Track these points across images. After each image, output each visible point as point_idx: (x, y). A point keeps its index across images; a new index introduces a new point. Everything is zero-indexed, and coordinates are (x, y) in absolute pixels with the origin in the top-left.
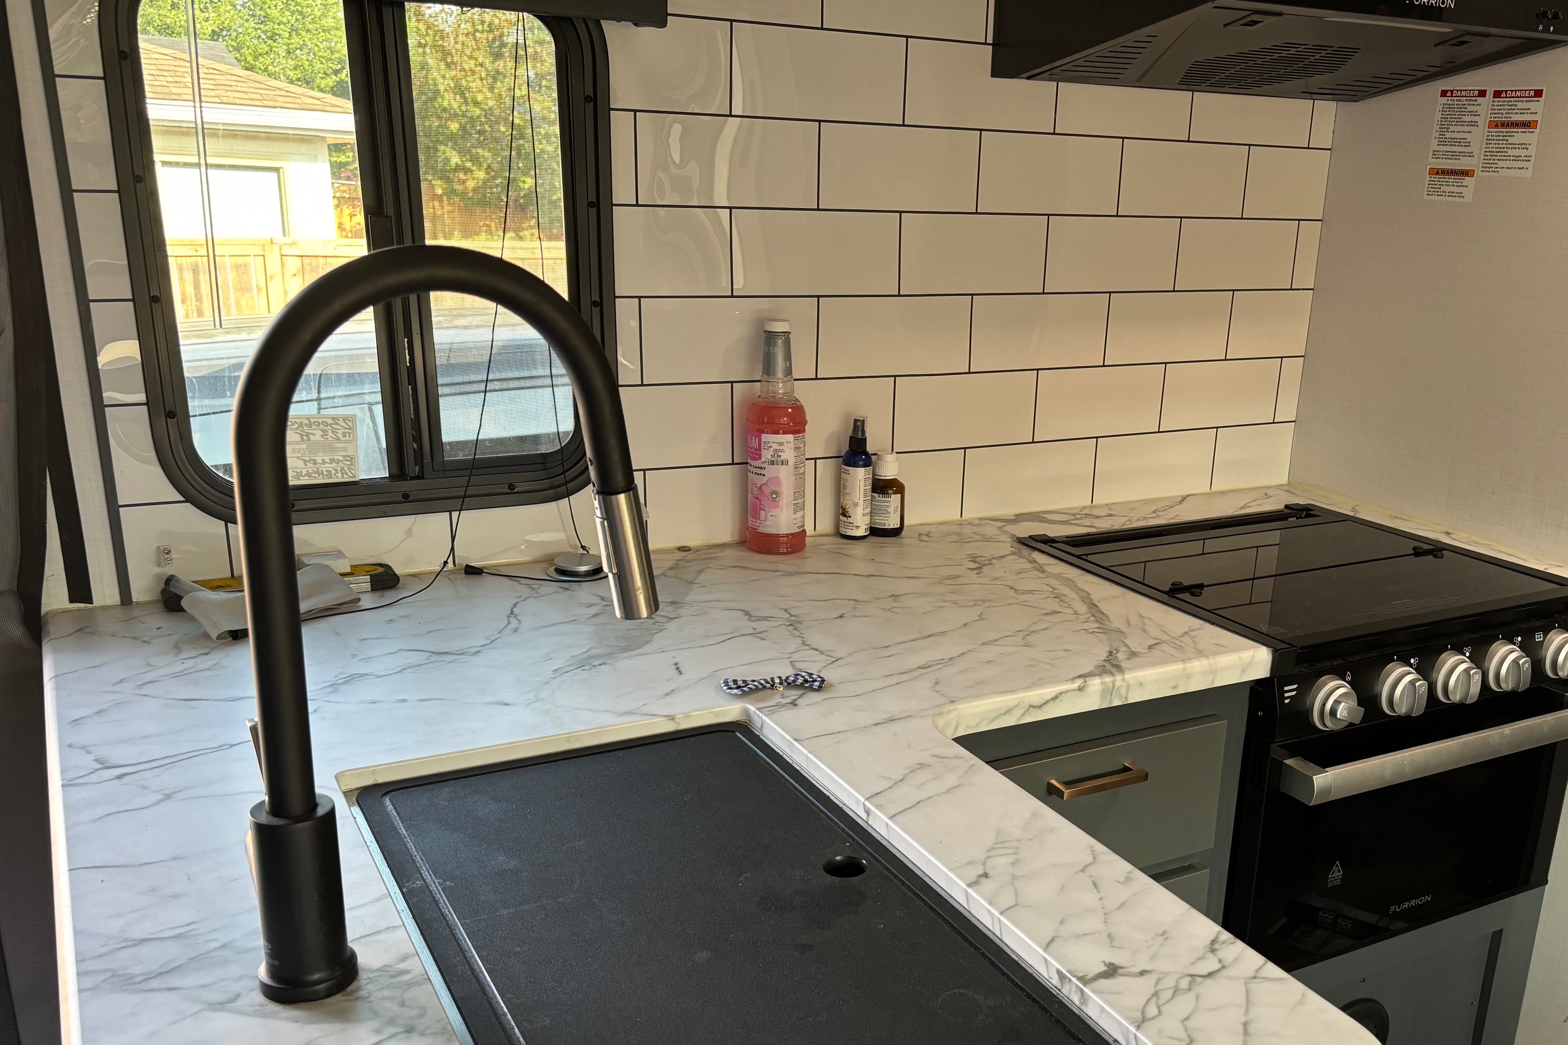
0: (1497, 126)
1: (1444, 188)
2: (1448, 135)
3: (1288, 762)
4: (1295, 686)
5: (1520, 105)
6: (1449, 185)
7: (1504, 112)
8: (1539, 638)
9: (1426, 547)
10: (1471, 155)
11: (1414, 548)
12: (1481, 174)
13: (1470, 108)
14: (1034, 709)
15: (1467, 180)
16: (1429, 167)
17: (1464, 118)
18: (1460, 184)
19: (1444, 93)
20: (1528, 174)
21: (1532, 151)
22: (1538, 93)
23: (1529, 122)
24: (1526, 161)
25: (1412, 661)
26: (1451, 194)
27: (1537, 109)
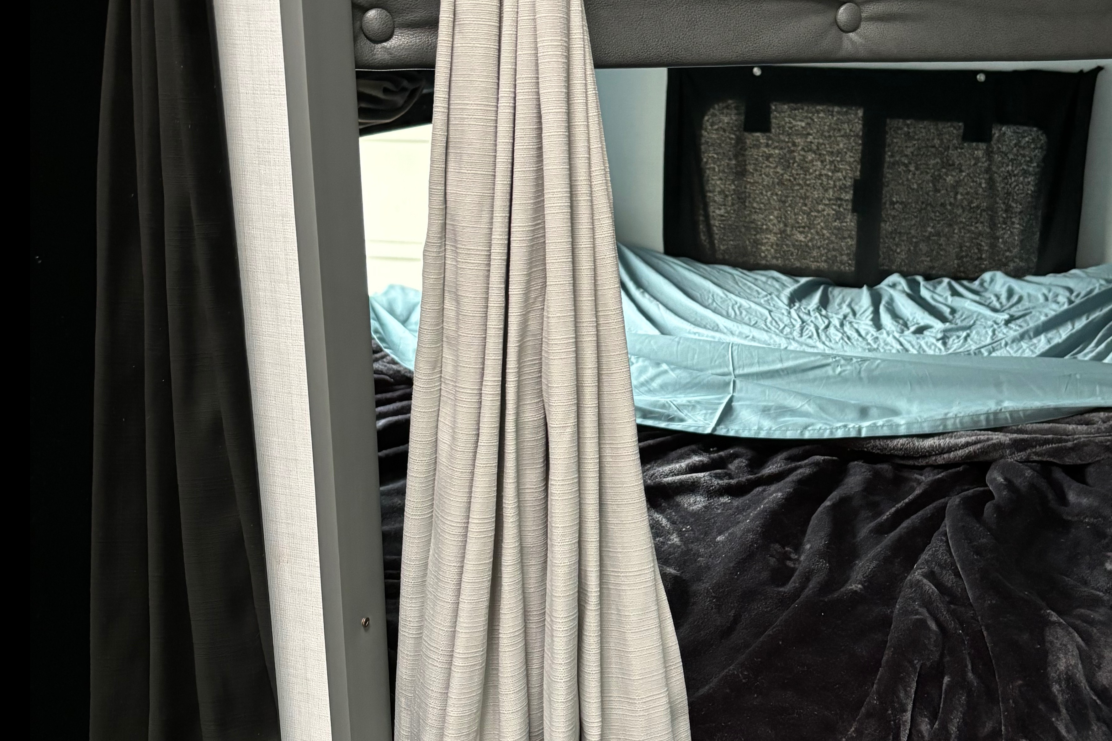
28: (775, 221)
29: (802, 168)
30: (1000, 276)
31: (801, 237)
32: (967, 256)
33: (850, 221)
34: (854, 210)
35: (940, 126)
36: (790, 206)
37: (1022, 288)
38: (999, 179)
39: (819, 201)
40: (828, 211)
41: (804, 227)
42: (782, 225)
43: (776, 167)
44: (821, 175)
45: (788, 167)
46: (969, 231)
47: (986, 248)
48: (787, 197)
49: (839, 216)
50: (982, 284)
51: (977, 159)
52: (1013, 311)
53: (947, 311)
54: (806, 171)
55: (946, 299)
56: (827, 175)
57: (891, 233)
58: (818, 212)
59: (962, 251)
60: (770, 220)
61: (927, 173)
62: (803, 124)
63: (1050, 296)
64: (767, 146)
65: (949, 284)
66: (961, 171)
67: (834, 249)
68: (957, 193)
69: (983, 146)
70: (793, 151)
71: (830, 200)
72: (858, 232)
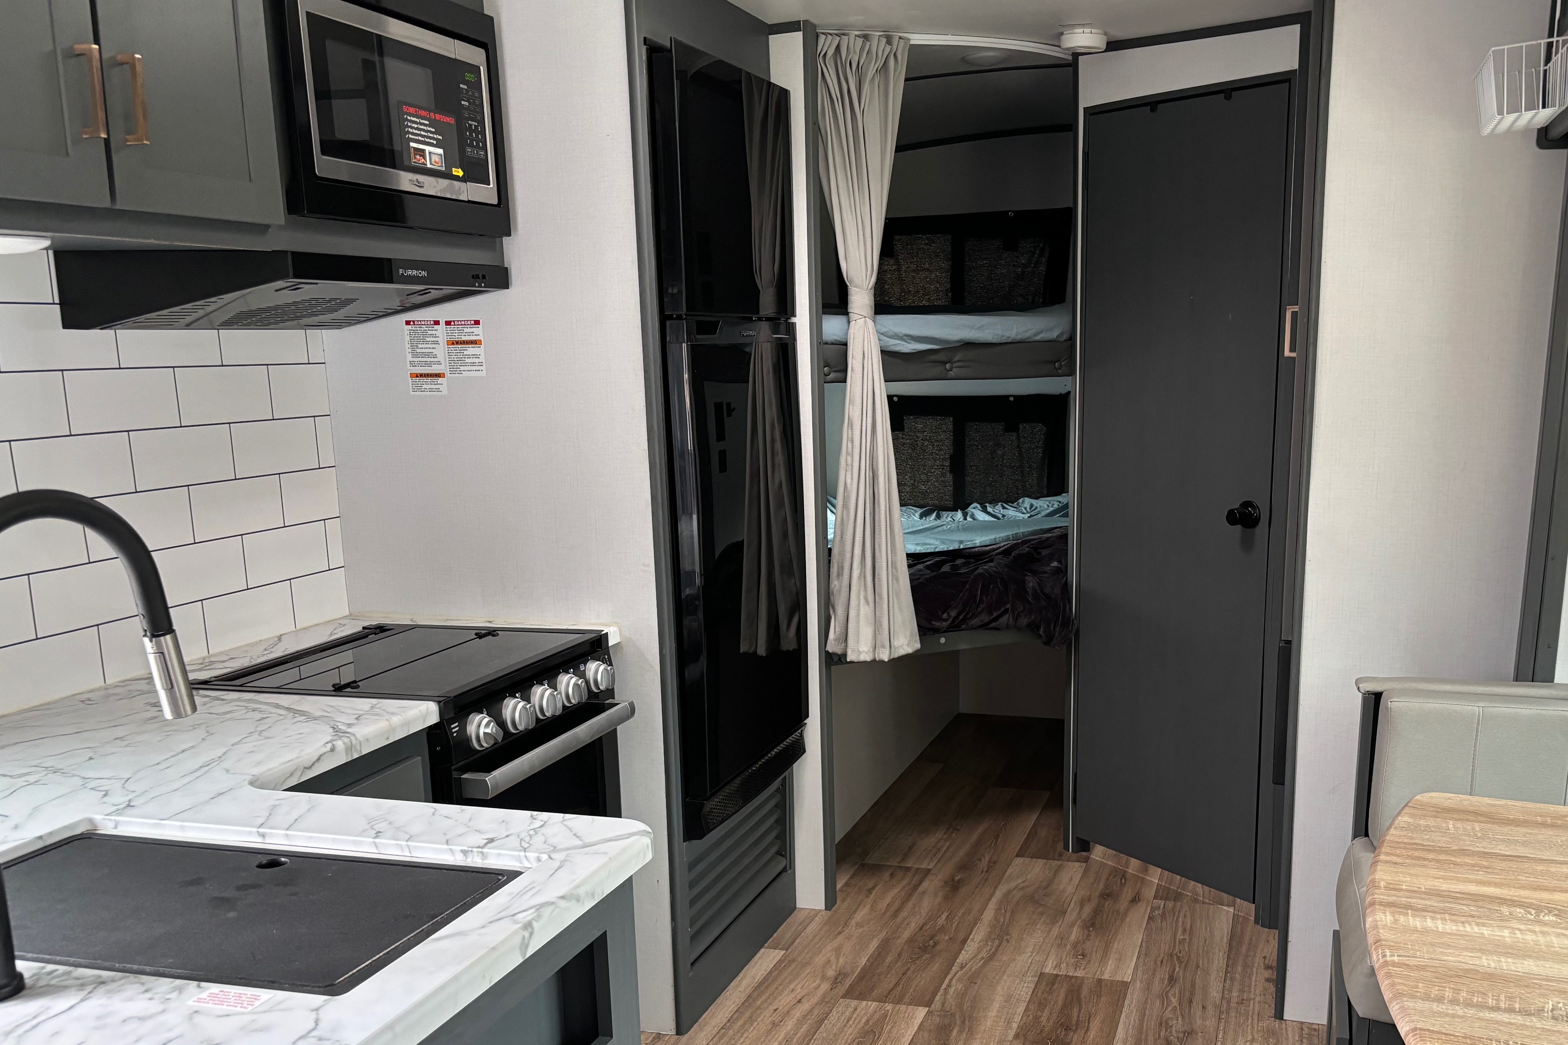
0: (453, 344)
1: (424, 386)
2: (418, 351)
3: (464, 776)
4: (457, 724)
5: (466, 330)
6: (427, 384)
7: (456, 335)
8: (582, 668)
9: (483, 632)
10: (439, 363)
11: (476, 634)
12: (449, 375)
13: (430, 332)
14: (307, 770)
15: (440, 380)
16: (409, 373)
17: (428, 339)
18: (436, 383)
19: (408, 323)
20: (484, 373)
21: (482, 359)
22: (477, 323)
23: (475, 341)
24: (480, 365)
25: (517, 695)
26: (431, 390)
27: (478, 332)
28: (909, 480)
29: (922, 450)
30: (1027, 500)
31: (923, 488)
32: (1010, 493)
33: (949, 477)
34: (951, 472)
35: (993, 425)
36: (916, 470)
37: (1037, 503)
38: (1024, 451)
39: (932, 467)
40: (937, 472)
41: (924, 482)
42: (912, 481)
43: (908, 450)
44: (932, 453)
45: (915, 449)
46: (1011, 479)
47: (1020, 488)
48: (915, 465)
49: (943, 475)
50: (1018, 504)
51: (1012, 441)
52: (1031, 513)
53: (1000, 516)
54: (924, 451)
55: (1000, 511)
56: (935, 453)
57: (971, 482)
58: (932, 473)
59: (1008, 490)
60: (906, 479)
61: (988, 449)
62: (922, 426)
63: (1050, 505)
64: (903, 438)
65: (1002, 504)
66: (1005, 447)
67: (941, 493)
68: (1003, 459)
69: (1015, 434)
70: (917, 441)
71: (937, 466)
72: (954, 483)
